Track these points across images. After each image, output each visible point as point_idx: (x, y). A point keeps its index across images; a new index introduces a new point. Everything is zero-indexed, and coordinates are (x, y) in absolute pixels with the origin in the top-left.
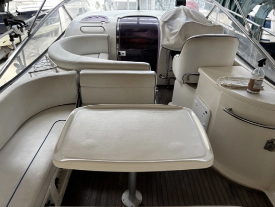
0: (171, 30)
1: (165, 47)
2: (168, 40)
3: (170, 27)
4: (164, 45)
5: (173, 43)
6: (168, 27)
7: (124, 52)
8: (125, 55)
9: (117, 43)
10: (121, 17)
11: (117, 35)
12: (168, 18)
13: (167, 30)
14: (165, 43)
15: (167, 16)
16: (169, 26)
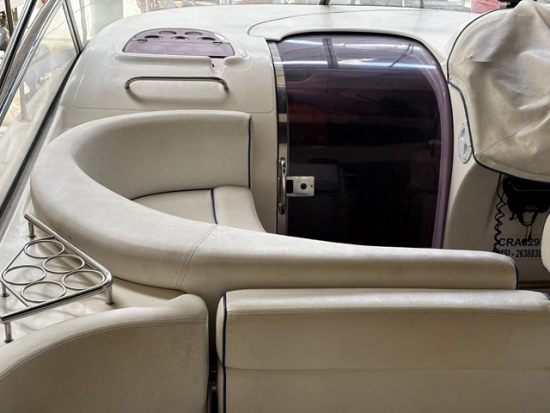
0: (516, 99)
1: (492, 165)
2: (508, 139)
3: (509, 86)
4: (491, 158)
5: (534, 150)
6: (501, 89)
7: (309, 180)
8: (310, 191)
9: (280, 141)
10: (279, 38)
11: (279, 111)
12: (490, 50)
13: (496, 98)
14: (492, 151)
15: (483, 43)
16: (501, 82)
